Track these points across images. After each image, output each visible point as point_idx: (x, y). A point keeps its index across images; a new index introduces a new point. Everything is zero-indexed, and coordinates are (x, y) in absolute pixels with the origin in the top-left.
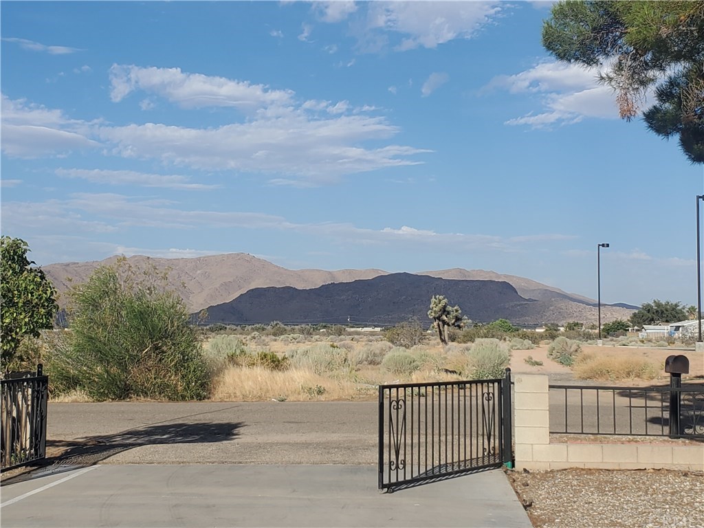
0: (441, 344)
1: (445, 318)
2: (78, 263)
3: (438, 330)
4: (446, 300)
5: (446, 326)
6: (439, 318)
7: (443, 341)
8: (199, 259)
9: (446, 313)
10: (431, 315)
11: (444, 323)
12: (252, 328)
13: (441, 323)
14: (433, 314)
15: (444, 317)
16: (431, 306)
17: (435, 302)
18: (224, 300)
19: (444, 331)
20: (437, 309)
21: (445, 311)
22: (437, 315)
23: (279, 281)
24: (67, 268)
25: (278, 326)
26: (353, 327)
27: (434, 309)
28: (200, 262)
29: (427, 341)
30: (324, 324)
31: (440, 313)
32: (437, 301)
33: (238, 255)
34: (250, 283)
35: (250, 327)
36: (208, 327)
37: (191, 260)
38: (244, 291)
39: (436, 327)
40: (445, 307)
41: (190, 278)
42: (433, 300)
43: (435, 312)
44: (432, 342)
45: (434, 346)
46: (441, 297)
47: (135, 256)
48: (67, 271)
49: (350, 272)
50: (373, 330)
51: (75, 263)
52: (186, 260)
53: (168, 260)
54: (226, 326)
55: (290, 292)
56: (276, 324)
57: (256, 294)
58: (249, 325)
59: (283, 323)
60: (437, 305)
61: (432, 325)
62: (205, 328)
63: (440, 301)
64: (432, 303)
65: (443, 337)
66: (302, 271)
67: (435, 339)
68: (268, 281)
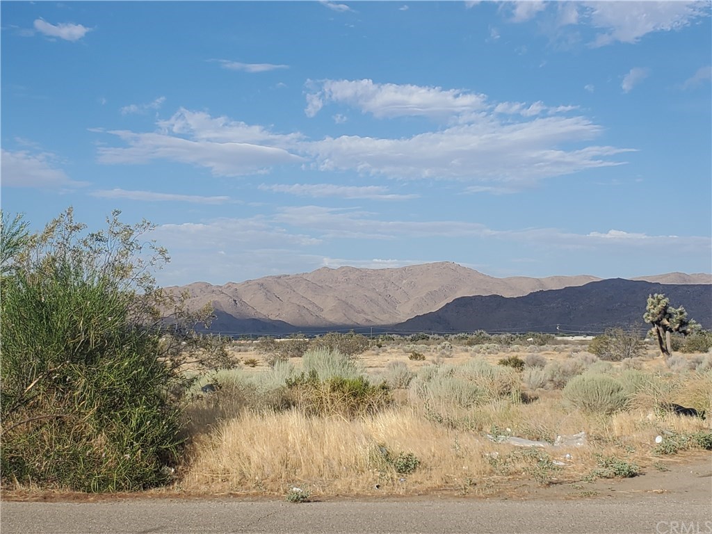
0: (662, 355)
1: (667, 323)
2: (289, 276)
3: (657, 337)
4: (666, 300)
5: (667, 332)
6: (658, 323)
7: (664, 350)
8: (404, 269)
9: (667, 316)
10: (648, 319)
11: (665, 328)
12: (455, 338)
13: (660, 329)
14: (650, 317)
15: (665, 322)
16: (648, 308)
17: (653, 303)
18: (431, 309)
19: (665, 339)
20: (655, 311)
21: (665, 313)
22: (656, 319)
23: (485, 290)
24: (279, 280)
25: (482, 335)
26: (563, 336)
27: (652, 311)
28: (405, 271)
29: (643, 351)
30: (532, 333)
31: (659, 316)
32: (655, 301)
33: (443, 264)
34: (456, 292)
35: (454, 336)
36: (410, 337)
37: (396, 270)
38: (450, 300)
39: (655, 333)
40: (666, 308)
41: (396, 288)
42: (650, 300)
43: (653, 315)
44: (650, 352)
45: (652, 357)
46: (660, 296)
47: (342, 268)
48: (278, 283)
49: (560, 279)
50: (584, 339)
51: (286, 276)
52: (392, 270)
53: (374, 270)
54: (428, 335)
55: (497, 300)
56: (480, 334)
57: (462, 303)
58: (453, 334)
59: (487, 332)
60: (655, 307)
61: (650, 331)
62: (407, 337)
63: (659, 301)
64: (649, 304)
65: (664, 347)
66: (510, 279)
67: (654, 349)
68: (474, 290)
